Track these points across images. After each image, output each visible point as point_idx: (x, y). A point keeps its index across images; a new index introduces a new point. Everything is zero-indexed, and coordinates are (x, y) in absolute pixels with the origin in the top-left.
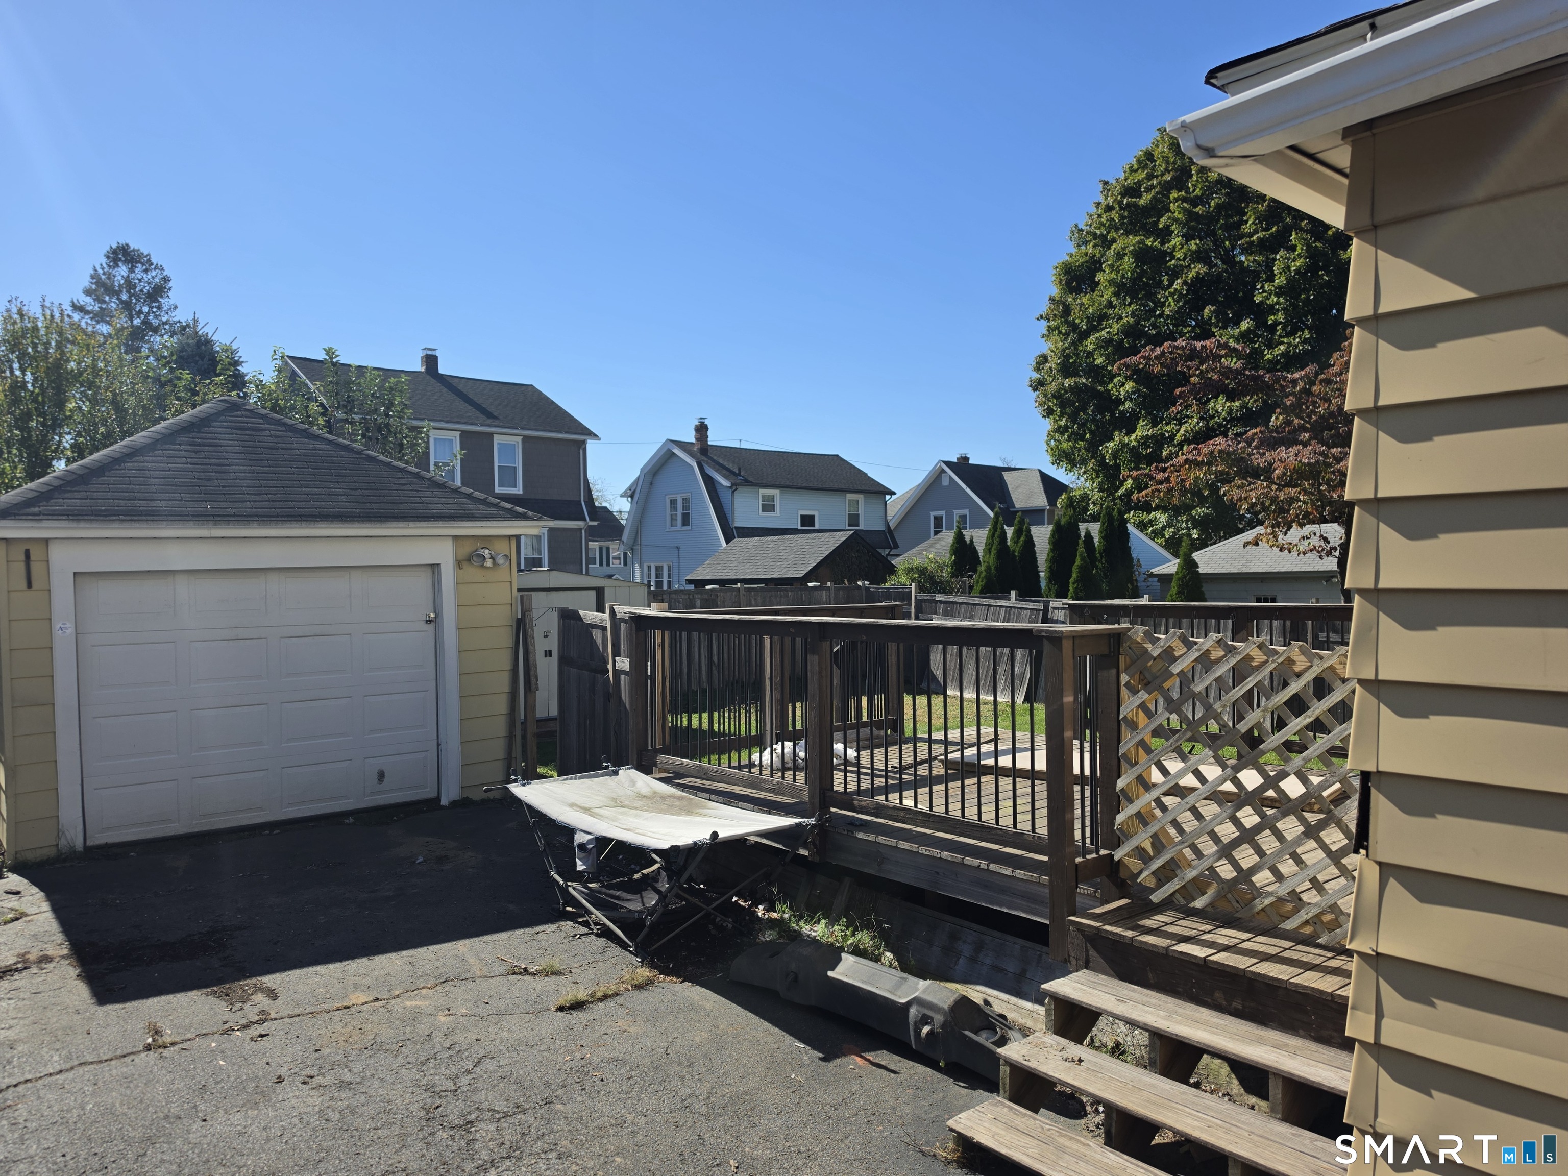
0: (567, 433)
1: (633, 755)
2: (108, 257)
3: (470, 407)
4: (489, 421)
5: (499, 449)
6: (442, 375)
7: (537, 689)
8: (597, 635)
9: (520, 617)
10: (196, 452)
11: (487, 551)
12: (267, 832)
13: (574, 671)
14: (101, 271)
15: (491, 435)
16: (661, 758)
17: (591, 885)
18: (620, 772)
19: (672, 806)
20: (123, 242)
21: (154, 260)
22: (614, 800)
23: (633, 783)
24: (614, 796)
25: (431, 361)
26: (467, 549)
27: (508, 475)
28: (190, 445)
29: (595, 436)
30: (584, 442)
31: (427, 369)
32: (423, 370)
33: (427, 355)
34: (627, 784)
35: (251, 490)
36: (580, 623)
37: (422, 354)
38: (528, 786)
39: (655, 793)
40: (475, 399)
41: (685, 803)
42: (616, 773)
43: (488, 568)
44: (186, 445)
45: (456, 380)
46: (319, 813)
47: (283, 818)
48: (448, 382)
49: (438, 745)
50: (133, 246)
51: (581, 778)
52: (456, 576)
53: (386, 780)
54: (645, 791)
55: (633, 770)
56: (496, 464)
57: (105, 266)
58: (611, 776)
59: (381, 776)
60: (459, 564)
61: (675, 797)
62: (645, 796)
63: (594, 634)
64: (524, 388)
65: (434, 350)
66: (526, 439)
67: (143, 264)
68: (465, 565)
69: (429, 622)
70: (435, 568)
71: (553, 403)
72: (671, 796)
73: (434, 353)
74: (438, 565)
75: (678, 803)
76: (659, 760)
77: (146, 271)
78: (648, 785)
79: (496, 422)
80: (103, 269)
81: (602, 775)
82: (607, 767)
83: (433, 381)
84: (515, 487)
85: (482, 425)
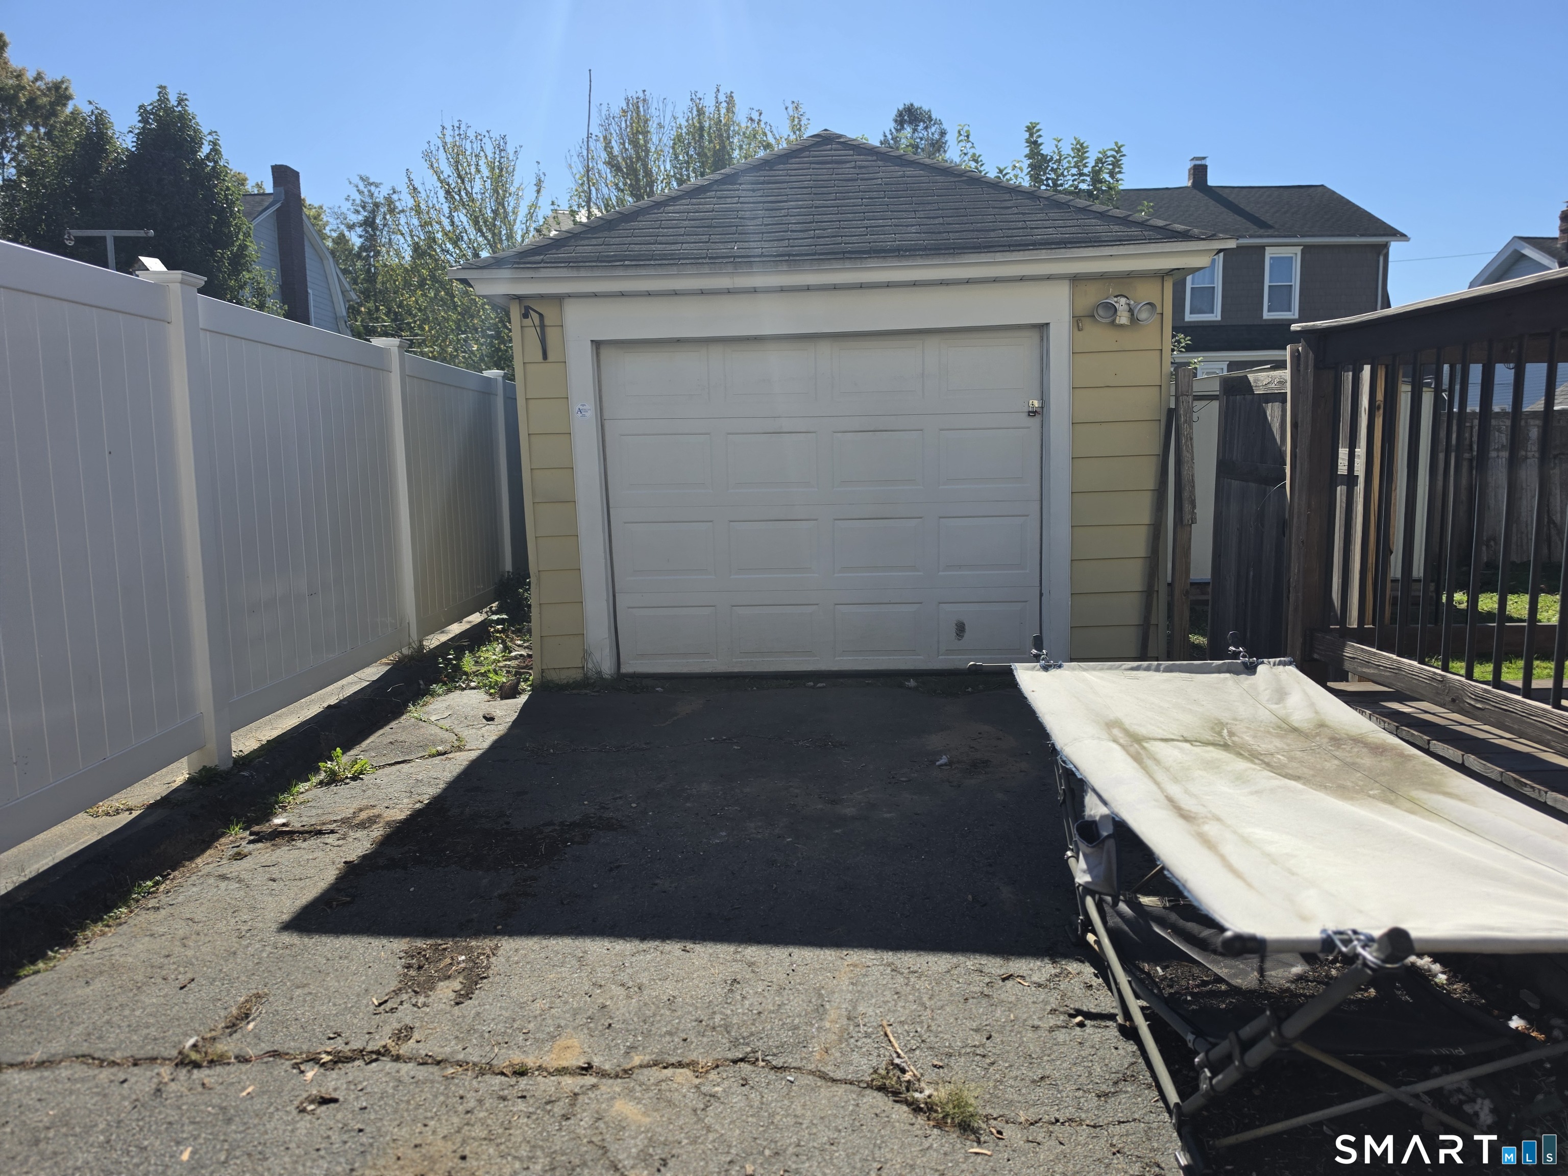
0: (1362, 235)
1: (1294, 637)
2: (896, 121)
3: (1239, 218)
4: (1261, 231)
5: (1271, 266)
6: (1211, 187)
7: (1194, 521)
8: (1272, 412)
9: (1173, 406)
10: (753, 190)
11: (1123, 301)
12: (811, 684)
13: (1235, 484)
14: (890, 137)
15: (1262, 248)
16: (1353, 650)
17: (1145, 900)
18: (1260, 668)
19: (1353, 766)
20: (908, 103)
21: (934, 117)
22: (1218, 726)
23: (1281, 694)
24: (1225, 717)
25: (1199, 172)
26: (1091, 296)
27: (1281, 297)
28: (752, 184)
29: (1403, 236)
30: (1386, 246)
31: (1194, 183)
32: (1190, 184)
33: (1195, 166)
34: (1265, 696)
35: (799, 227)
36: (1249, 397)
37: (1189, 165)
38: (1054, 672)
39: (1322, 725)
40: (1247, 209)
41: (1386, 764)
42: (1251, 669)
43: (1122, 326)
44: (749, 184)
45: (1227, 191)
46: (880, 668)
47: (835, 668)
48: (1219, 195)
49: (1041, 595)
50: (916, 105)
51: (1169, 670)
52: (1073, 341)
53: (967, 635)
54: (1299, 714)
55: (1292, 669)
56: (1267, 283)
57: (893, 131)
58: (1237, 673)
59: (960, 629)
60: (1078, 321)
61: (1366, 745)
62: (1295, 730)
63: (1268, 413)
64: (1312, 189)
65: (1204, 158)
66: (1307, 250)
67: (924, 122)
68: (1087, 324)
69: (1033, 413)
70: (1043, 328)
71: (1348, 202)
72: (1358, 741)
73: (1203, 162)
74: (1048, 324)
75: (1367, 761)
76: (1348, 653)
77: (926, 128)
78: (1312, 705)
79: (1270, 232)
80: (891, 134)
81: (1219, 670)
82: (1235, 655)
83: (1200, 195)
84: (1290, 310)
85: (1251, 236)
